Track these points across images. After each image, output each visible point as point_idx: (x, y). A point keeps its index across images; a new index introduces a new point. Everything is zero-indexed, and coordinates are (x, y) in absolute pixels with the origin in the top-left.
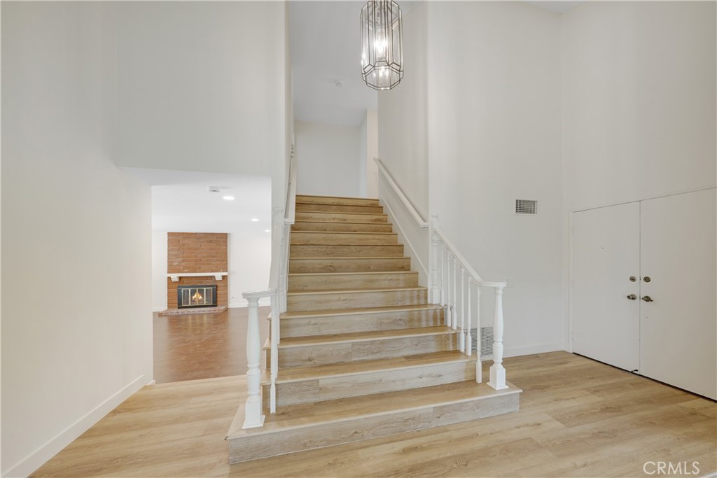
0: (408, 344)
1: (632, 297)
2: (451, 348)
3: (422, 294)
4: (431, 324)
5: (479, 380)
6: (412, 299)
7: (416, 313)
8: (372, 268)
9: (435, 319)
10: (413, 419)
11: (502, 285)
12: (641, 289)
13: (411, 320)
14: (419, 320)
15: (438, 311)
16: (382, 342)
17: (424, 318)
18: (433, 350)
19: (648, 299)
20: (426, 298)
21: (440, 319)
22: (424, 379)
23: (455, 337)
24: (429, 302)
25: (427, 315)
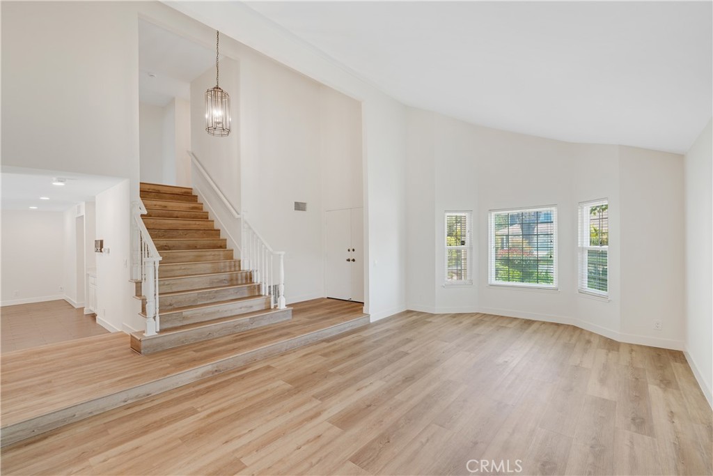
0: (232, 292)
1: (349, 260)
2: (257, 294)
3: (237, 264)
4: (244, 282)
5: (272, 307)
6: (230, 267)
7: (234, 275)
8: (198, 247)
9: (246, 279)
10: (239, 325)
11: (283, 253)
12: (351, 255)
13: (232, 280)
14: (237, 279)
15: (248, 274)
16: (216, 292)
17: (240, 278)
18: (246, 296)
19: (354, 260)
20: (240, 266)
21: (249, 277)
22: (243, 309)
23: (259, 287)
24: (242, 269)
25: (242, 276)
